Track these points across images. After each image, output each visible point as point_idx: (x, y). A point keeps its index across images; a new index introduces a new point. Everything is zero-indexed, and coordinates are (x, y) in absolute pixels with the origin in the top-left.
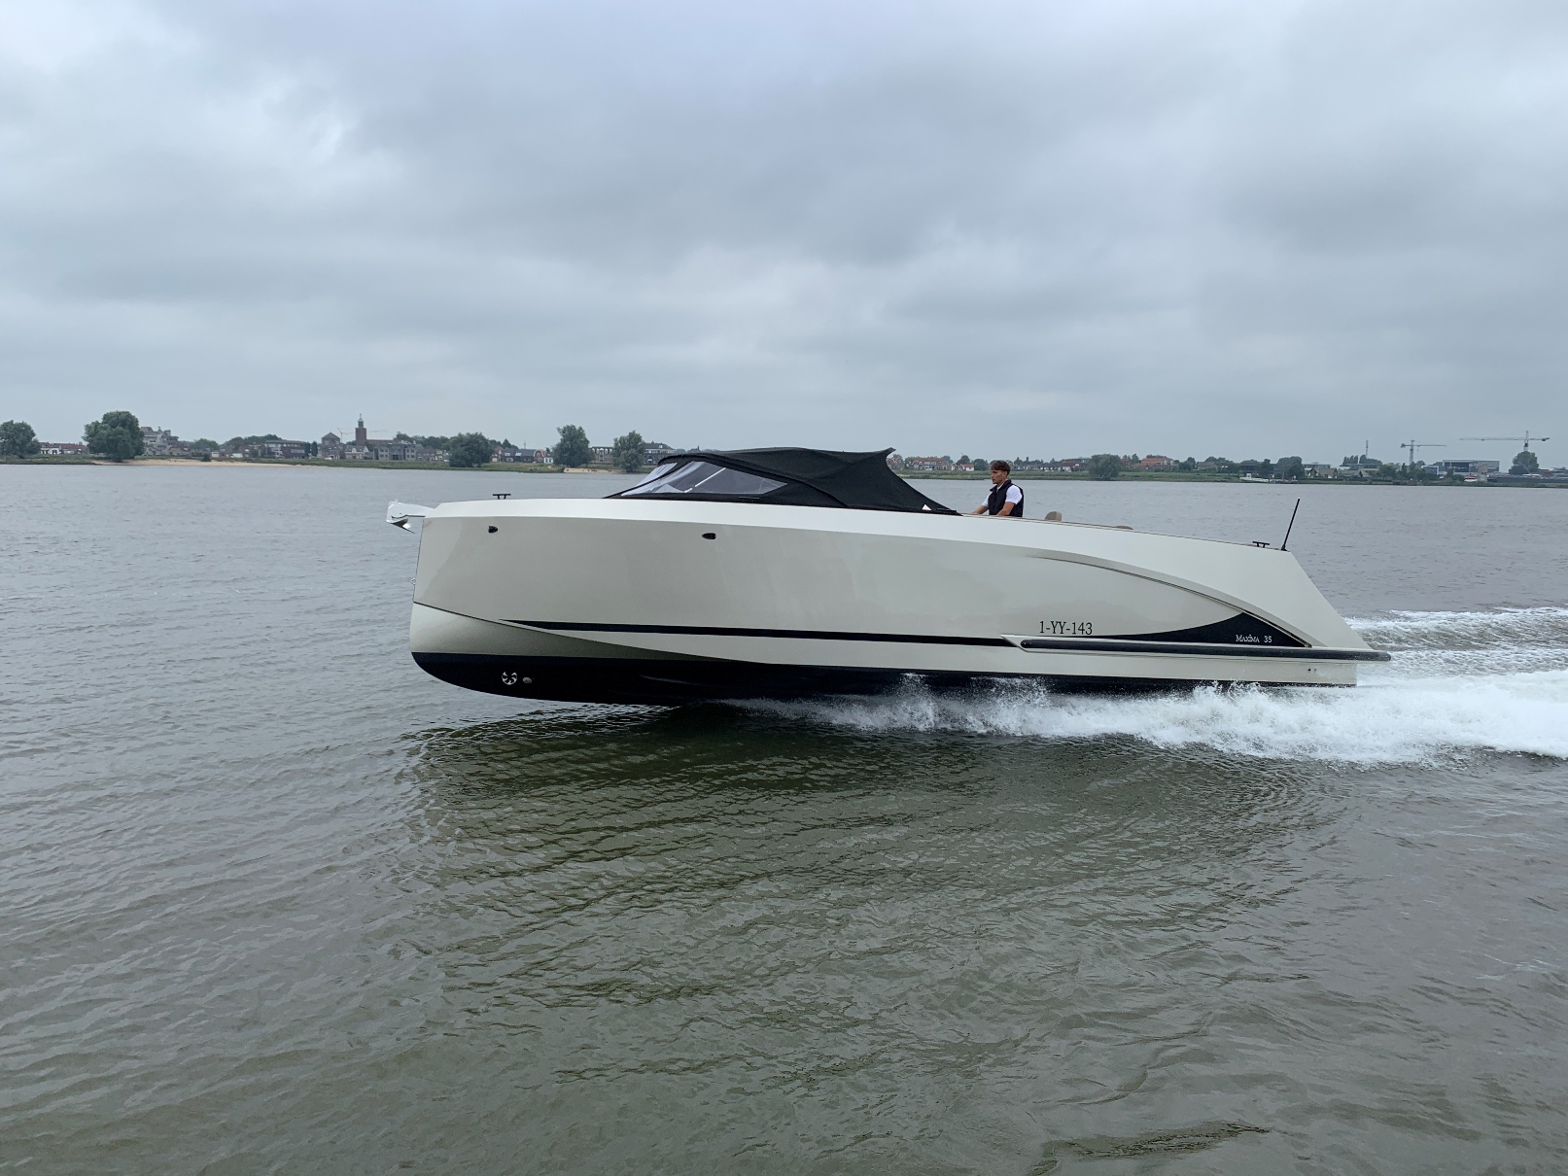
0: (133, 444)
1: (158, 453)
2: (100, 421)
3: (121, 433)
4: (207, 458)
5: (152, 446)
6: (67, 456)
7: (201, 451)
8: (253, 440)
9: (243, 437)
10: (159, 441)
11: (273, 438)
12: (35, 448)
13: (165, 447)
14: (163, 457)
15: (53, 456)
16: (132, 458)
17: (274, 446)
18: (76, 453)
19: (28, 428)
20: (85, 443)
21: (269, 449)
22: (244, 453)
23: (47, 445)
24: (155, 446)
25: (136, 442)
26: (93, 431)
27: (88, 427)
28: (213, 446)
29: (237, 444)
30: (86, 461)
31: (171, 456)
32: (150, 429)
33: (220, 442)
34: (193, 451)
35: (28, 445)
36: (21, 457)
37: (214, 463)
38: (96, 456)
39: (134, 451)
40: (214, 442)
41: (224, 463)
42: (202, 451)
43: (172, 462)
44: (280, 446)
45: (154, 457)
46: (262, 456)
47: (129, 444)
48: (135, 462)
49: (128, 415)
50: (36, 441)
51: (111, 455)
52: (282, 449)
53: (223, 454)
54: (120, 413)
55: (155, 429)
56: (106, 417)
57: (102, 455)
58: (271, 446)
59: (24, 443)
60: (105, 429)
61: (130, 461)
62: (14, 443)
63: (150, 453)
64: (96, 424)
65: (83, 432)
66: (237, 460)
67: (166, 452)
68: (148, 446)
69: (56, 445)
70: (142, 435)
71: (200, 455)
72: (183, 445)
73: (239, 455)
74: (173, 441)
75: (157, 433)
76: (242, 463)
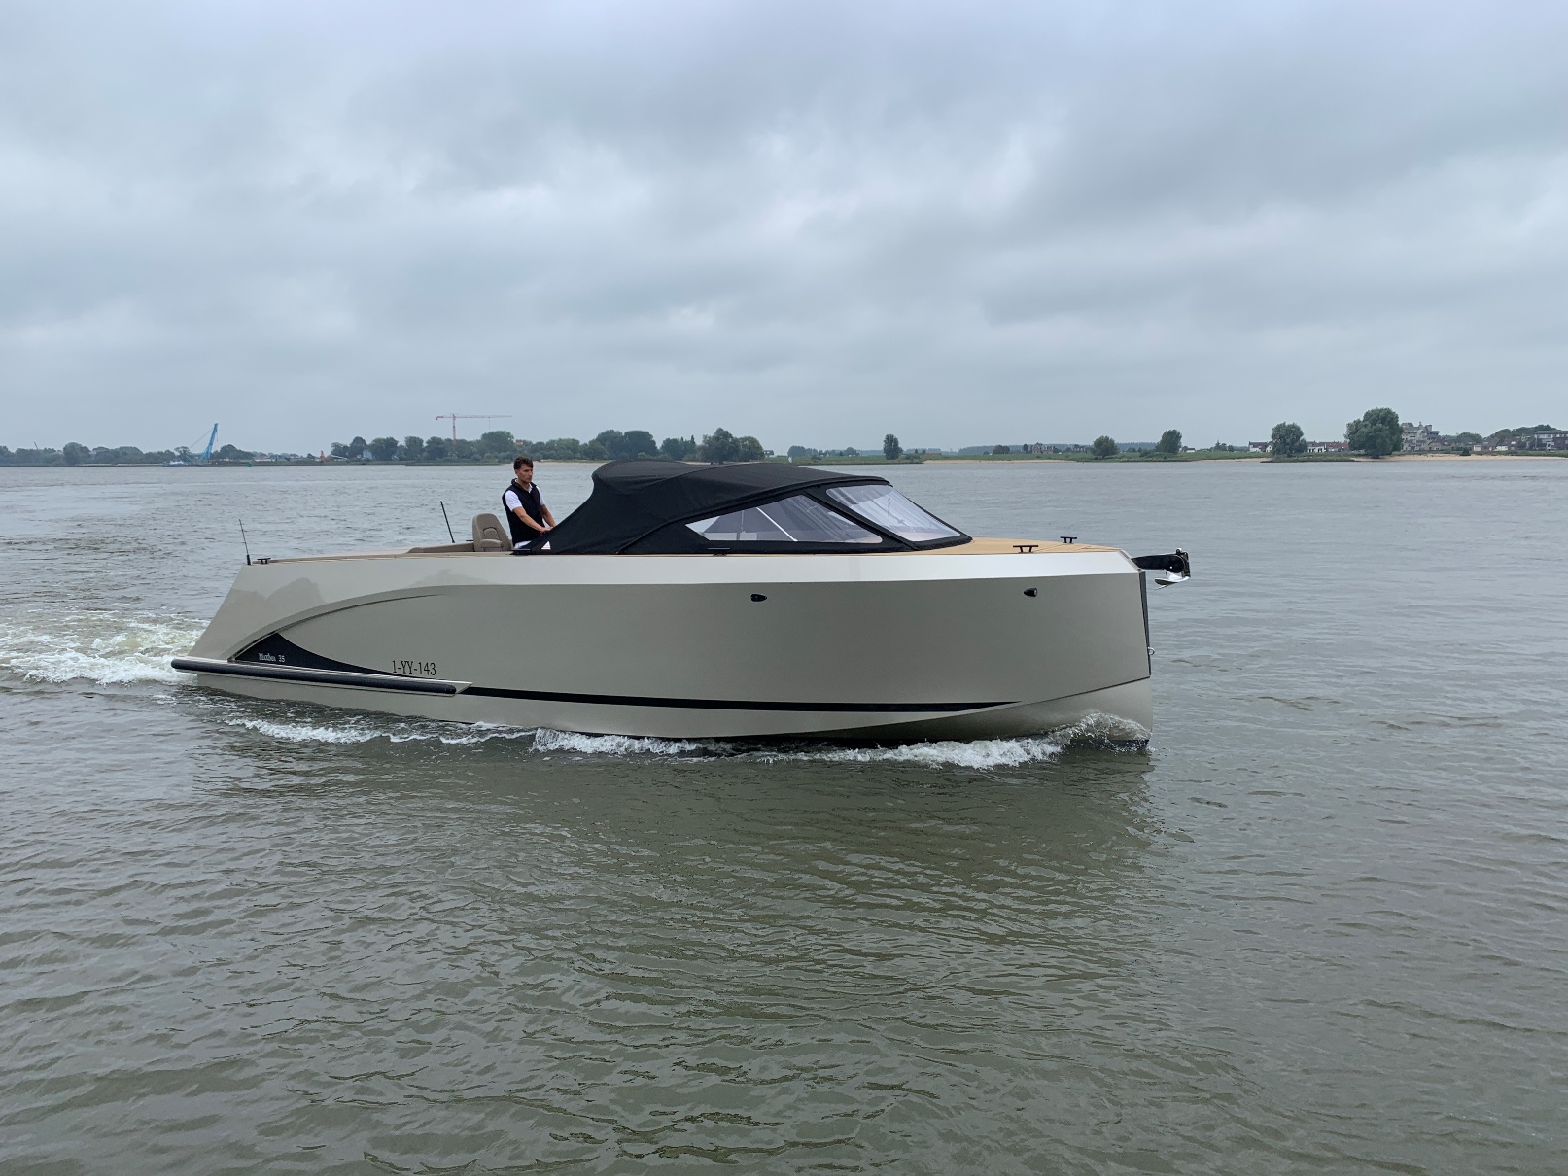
0: (1391, 440)
1: (1417, 448)
2: (1362, 419)
3: (1381, 430)
4: (1466, 452)
5: (1411, 441)
6: (1332, 454)
7: (1461, 445)
8: (1522, 431)
9: (1511, 429)
10: (1419, 437)
11: (1547, 428)
12: (1303, 447)
13: (1424, 442)
14: (1421, 452)
15: (1317, 455)
16: (1390, 454)
17: (1545, 437)
18: (1339, 451)
19: (1298, 428)
20: (1347, 441)
21: (1540, 440)
22: (1510, 446)
23: (1314, 444)
24: (1415, 442)
25: (1394, 438)
26: (1354, 429)
27: (1350, 425)
28: (1476, 439)
29: (1503, 437)
30: (1348, 458)
31: (1430, 451)
32: (1411, 425)
33: (1485, 435)
34: (1453, 445)
35: (1297, 444)
36: (1289, 456)
37: (1474, 457)
38: (1356, 452)
39: (1392, 447)
40: (1478, 435)
41: (1484, 457)
42: (1463, 445)
43: (1429, 457)
44: (1552, 437)
45: (1413, 452)
46: (1531, 448)
47: (1388, 441)
48: (1392, 458)
49: (1388, 412)
50: (1303, 441)
51: (1370, 452)
52: (1555, 440)
53: (1486, 447)
54: (1381, 410)
55: (1415, 425)
56: (1368, 415)
57: (1362, 452)
58: (1541, 437)
59: (1293, 442)
60: (1365, 426)
61: (1387, 457)
62: (1285, 443)
63: (1409, 449)
64: (1357, 422)
65: (1345, 430)
66: (1500, 453)
67: (1425, 447)
68: (1407, 441)
69: (1321, 444)
70: (1400, 430)
71: (1461, 449)
72: (1442, 440)
73: (1504, 448)
74: (1433, 436)
75: (1418, 428)
76: (1503, 457)
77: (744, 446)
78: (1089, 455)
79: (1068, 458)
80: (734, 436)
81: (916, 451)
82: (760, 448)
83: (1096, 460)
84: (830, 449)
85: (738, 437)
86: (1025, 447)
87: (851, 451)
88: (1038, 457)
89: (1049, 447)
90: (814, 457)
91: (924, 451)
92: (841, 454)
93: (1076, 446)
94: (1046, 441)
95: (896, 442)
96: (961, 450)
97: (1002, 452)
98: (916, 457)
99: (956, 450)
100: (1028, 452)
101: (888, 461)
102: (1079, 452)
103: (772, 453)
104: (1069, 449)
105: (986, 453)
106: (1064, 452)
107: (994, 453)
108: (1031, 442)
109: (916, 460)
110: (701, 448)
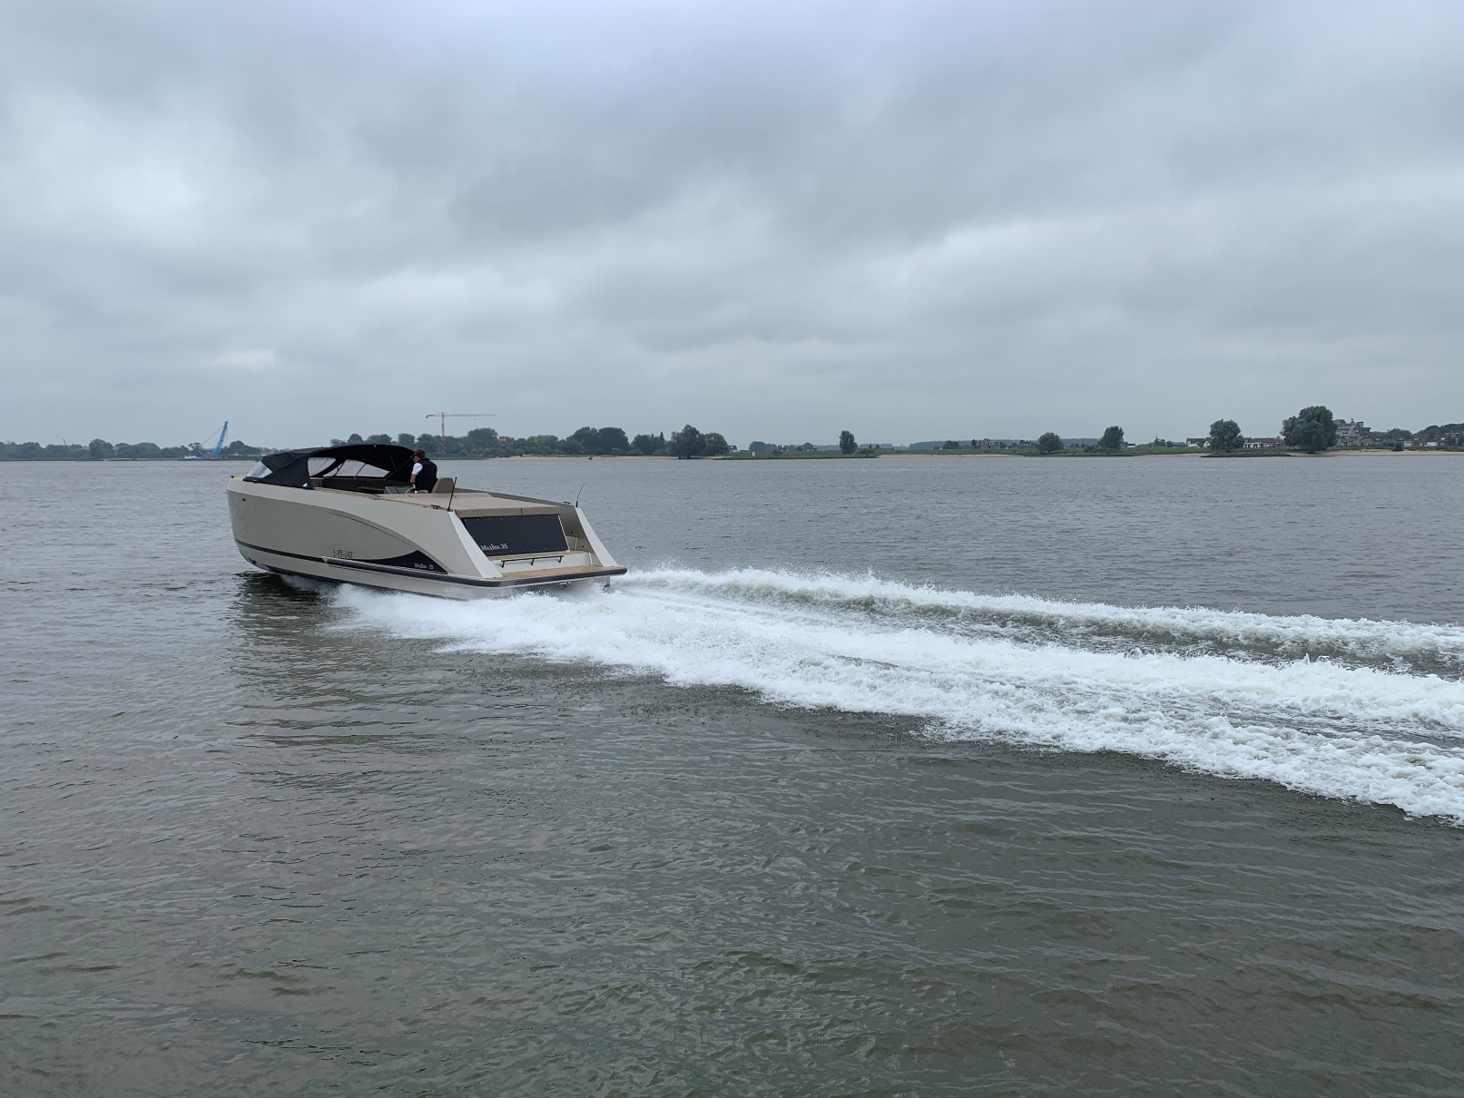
0: (1326, 436)
1: (1349, 444)
2: (1297, 417)
3: (1315, 426)
4: (1399, 448)
5: (1344, 437)
6: (1267, 448)
7: (1393, 441)
8: (1451, 427)
9: (1439, 426)
10: (1351, 433)
12: (1239, 443)
13: (1356, 438)
14: (1354, 448)
15: (1254, 450)
16: (1324, 450)
18: (1274, 447)
19: (1235, 425)
20: (1283, 438)
22: (1440, 442)
23: (1250, 440)
24: (1347, 438)
25: (1329, 434)
26: (1290, 426)
27: (1286, 422)
28: (1406, 435)
29: (1432, 433)
30: (1282, 453)
31: (1362, 447)
32: (1343, 421)
33: (1414, 431)
34: (1385, 441)
35: (1234, 440)
36: (1228, 451)
37: (1405, 452)
38: (1292, 448)
39: (1326, 443)
40: (1408, 432)
41: (1417, 452)
42: (1395, 441)
43: (1363, 452)
45: (1347, 448)
46: (1460, 444)
47: (1323, 436)
48: (1328, 454)
49: (1323, 409)
50: (1240, 437)
51: (1305, 447)
53: (1416, 443)
54: (1316, 408)
55: (1348, 421)
56: (1303, 413)
57: (1297, 447)
59: (1231, 439)
60: (1302, 423)
61: (1323, 452)
62: (1223, 439)
63: (1342, 444)
64: (1293, 420)
65: (1281, 427)
66: (1430, 448)
67: (1357, 443)
68: (1340, 437)
69: (1257, 440)
70: (1335, 427)
71: (1392, 445)
72: (1375, 436)
73: (1433, 444)
74: (1365, 432)
75: (1350, 425)
76: (1434, 452)
77: (710, 442)
78: (1035, 450)
79: (1015, 453)
80: (701, 432)
81: (870, 446)
82: (724, 443)
83: (1042, 454)
84: (789, 444)
85: (705, 434)
86: (974, 442)
87: (808, 446)
88: (987, 452)
89: (996, 443)
90: (775, 452)
91: (878, 446)
92: (800, 449)
93: (1022, 441)
94: (994, 437)
95: (852, 437)
96: (911, 446)
97: (951, 447)
98: (871, 452)
99: (907, 445)
100: (976, 447)
101: (845, 456)
102: (1023, 447)
103: (735, 448)
104: (1014, 445)
105: (937, 448)
106: (1010, 447)
107: (944, 448)
108: (979, 438)
109: (870, 455)
110: (670, 443)
